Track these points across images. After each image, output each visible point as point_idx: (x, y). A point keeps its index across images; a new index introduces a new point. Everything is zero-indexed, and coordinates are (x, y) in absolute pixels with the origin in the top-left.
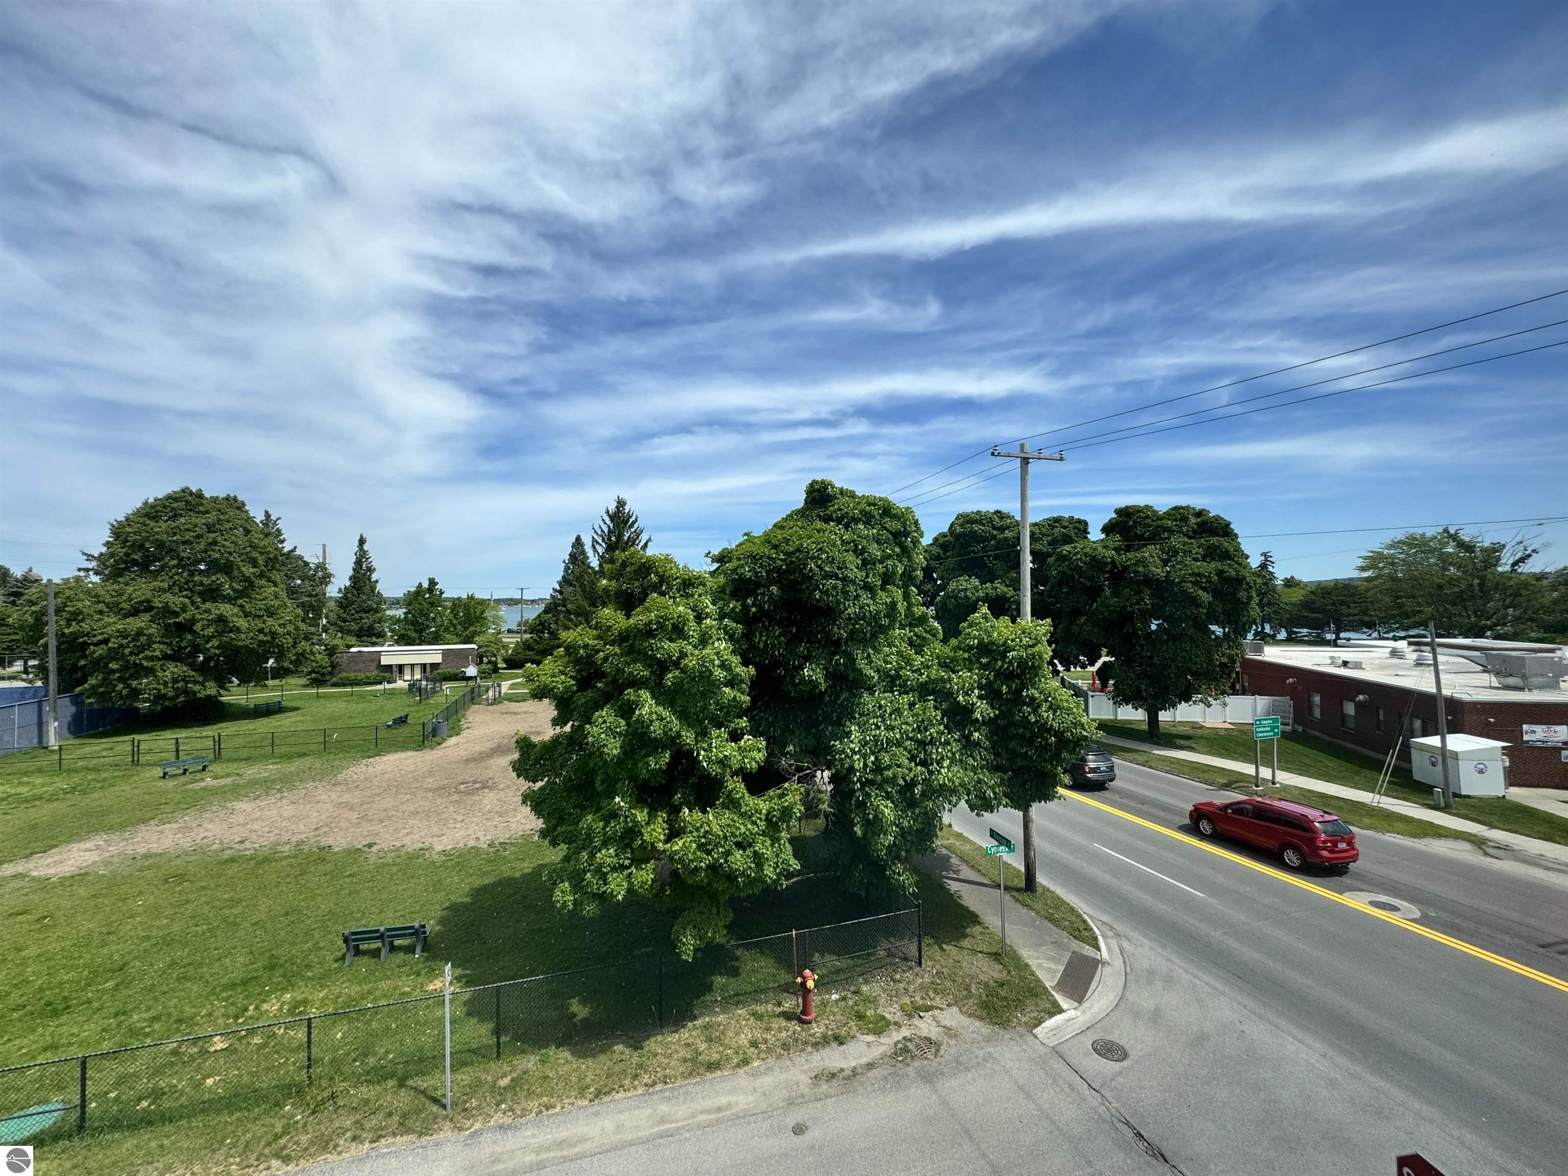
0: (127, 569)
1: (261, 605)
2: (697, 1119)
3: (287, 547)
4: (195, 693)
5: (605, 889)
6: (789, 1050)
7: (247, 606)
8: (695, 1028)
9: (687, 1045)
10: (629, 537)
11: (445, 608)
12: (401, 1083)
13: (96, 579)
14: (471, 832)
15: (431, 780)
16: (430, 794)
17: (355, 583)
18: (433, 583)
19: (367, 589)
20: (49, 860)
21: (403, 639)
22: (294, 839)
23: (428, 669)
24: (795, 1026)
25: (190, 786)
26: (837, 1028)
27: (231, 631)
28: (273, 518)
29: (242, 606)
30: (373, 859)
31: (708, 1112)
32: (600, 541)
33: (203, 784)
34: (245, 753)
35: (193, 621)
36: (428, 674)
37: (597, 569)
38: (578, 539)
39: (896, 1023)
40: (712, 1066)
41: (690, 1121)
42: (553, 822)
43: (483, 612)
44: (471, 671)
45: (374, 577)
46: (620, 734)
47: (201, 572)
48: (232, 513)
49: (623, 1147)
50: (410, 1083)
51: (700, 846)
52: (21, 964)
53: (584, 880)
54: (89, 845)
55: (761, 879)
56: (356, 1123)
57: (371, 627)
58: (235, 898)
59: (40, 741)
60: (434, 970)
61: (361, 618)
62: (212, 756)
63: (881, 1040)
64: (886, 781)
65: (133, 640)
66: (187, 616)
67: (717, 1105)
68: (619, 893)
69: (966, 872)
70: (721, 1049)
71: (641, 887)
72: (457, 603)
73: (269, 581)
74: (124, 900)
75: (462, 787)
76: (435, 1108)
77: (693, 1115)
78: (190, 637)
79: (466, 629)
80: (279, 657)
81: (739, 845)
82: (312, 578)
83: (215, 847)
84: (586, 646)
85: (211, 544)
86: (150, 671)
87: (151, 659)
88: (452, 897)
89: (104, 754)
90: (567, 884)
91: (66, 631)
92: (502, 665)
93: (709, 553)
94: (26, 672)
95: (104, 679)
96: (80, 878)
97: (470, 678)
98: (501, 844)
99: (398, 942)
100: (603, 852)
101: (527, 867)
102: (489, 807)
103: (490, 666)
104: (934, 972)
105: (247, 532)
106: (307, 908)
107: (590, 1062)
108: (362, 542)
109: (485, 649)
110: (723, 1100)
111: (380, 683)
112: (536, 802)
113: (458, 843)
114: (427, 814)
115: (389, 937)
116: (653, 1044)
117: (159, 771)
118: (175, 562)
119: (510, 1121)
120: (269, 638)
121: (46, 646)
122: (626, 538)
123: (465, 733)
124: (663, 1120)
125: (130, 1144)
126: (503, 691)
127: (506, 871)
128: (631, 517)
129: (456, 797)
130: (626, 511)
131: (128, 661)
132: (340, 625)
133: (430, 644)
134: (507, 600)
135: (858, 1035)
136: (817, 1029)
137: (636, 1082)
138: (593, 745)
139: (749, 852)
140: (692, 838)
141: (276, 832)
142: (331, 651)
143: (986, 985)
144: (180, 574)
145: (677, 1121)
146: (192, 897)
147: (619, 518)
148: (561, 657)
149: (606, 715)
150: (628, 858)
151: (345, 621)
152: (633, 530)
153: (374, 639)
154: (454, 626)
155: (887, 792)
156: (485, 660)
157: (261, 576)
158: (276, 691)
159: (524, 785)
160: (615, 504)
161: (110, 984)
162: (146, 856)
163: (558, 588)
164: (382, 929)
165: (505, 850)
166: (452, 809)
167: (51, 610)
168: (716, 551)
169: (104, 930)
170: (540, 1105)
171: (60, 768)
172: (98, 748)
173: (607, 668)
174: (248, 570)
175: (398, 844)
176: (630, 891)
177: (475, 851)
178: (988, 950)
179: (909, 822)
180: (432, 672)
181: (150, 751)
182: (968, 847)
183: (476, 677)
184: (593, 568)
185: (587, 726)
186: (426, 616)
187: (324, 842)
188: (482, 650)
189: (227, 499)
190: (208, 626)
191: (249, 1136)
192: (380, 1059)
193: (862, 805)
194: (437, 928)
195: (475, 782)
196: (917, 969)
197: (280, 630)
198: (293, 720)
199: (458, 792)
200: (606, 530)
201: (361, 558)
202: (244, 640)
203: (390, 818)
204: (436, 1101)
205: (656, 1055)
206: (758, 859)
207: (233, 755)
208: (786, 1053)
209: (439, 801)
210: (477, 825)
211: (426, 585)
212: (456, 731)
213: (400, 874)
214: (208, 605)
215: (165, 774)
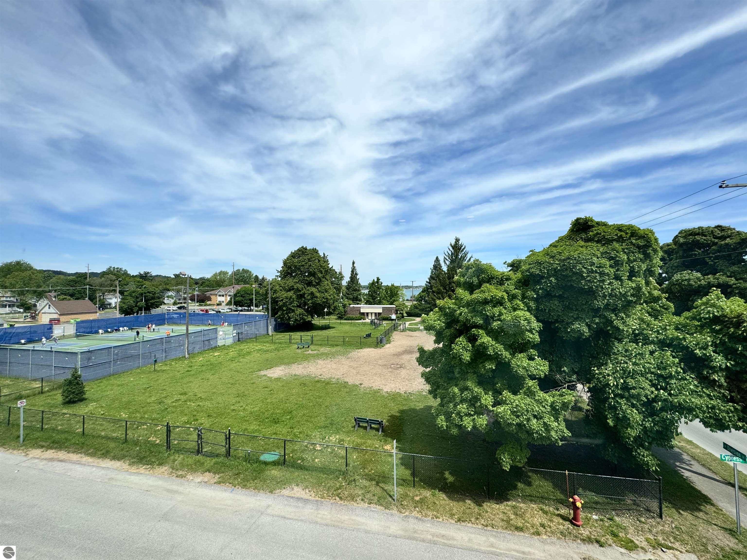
0: (287, 275)
1: (323, 288)
2: (511, 553)
3: (330, 266)
4: (305, 319)
5: (461, 423)
6: (565, 537)
7: (319, 288)
8: (507, 505)
9: (504, 513)
10: (461, 256)
11: (383, 289)
12: (377, 484)
13: (279, 279)
14: (397, 386)
15: (381, 361)
16: (381, 367)
17: (351, 279)
18: (378, 279)
19: (355, 282)
20: (272, 372)
21: (368, 302)
22: (336, 377)
23: (377, 315)
24: (567, 524)
25: (305, 353)
26: (598, 536)
27: (315, 298)
28: (326, 255)
29: (318, 288)
30: (362, 390)
31: (518, 551)
32: (448, 258)
33: (308, 352)
34: (320, 343)
35: (304, 294)
36: (377, 317)
37: (446, 272)
38: (437, 258)
39: (642, 548)
40: (518, 529)
41: (507, 552)
42: (435, 387)
43: (397, 292)
44: (394, 317)
45: (358, 277)
46: (469, 351)
47: (306, 276)
48: (315, 254)
49: (473, 550)
50: (380, 485)
51: (513, 413)
52: (267, 404)
53: (451, 417)
54: (280, 368)
55: (549, 438)
56: (363, 494)
57: (357, 297)
58: (320, 395)
59: (267, 333)
60: (387, 441)
61: (354, 293)
62: (310, 343)
63: (631, 554)
64: (633, 396)
65: (289, 300)
66: (303, 292)
67: (522, 550)
68: (469, 427)
69: (697, 467)
70: (523, 521)
71: (480, 427)
72: (387, 287)
73: (326, 279)
74: (290, 389)
75: (392, 366)
76: (390, 499)
77: (508, 550)
78: (304, 299)
79: (391, 299)
80: (329, 307)
81: (535, 416)
82: (337, 278)
83: (313, 376)
84: (449, 308)
85: (309, 266)
86: (293, 311)
87: (293, 306)
88: (392, 412)
89: (282, 338)
90: (443, 417)
91: (273, 296)
92: (405, 315)
93: (506, 262)
94: (263, 309)
95: (282, 313)
96: (278, 379)
97: (393, 320)
98: (409, 393)
99: (373, 426)
100: (461, 405)
101: (420, 406)
102: (403, 376)
103: (401, 315)
104: (673, 526)
105: (319, 261)
106: (342, 404)
107: (455, 503)
108: (353, 263)
109: (398, 307)
110: (526, 549)
111: (361, 320)
112: (427, 377)
113: (392, 389)
114: (380, 375)
115: (370, 423)
116: (487, 506)
117: (296, 346)
118: (300, 273)
119: (420, 517)
120: (326, 300)
121: (268, 301)
122: (460, 257)
123: (392, 343)
124: (492, 546)
125: (296, 474)
126: (406, 326)
127: (412, 405)
128: (462, 246)
129: (390, 370)
130: (460, 244)
131: (288, 307)
132: (346, 296)
133: (378, 304)
134: (406, 286)
135: (613, 545)
136: (585, 532)
137: (477, 522)
138: (456, 354)
139: (541, 422)
140: (508, 408)
141: (331, 373)
142: (344, 306)
143: (722, 549)
144: (301, 277)
145: (500, 549)
146: (308, 392)
147: (457, 247)
148: (437, 312)
149: (461, 340)
150: (473, 411)
151: (348, 294)
152: (463, 252)
153: (358, 302)
154: (386, 297)
155: (632, 404)
156: (399, 312)
157: (323, 277)
158: (328, 320)
159: (421, 369)
160: (455, 241)
161: (288, 417)
162: (295, 375)
163: (428, 281)
164: (368, 419)
165: (411, 396)
166: (389, 375)
167: (269, 290)
168: (510, 261)
169: (286, 398)
170: (433, 515)
171: (272, 342)
172: (281, 336)
173: (461, 318)
174: (320, 275)
175: (371, 386)
176: (474, 427)
177: (399, 394)
178: (723, 525)
179: (650, 424)
180: (378, 316)
181: (294, 339)
182: (699, 451)
183: (395, 319)
184: (444, 271)
185: (453, 345)
186: (376, 293)
187: (346, 380)
188: (397, 308)
189: (313, 249)
190: (309, 295)
191: (329, 485)
192: (369, 471)
193: (614, 408)
194: (387, 424)
195: (397, 364)
196: (659, 520)
197: (329, 297)
198: (333, 332)
199: (391, 368)
200: (450, 254)
201: (353, 270)
202: (319, 301)
203: (367, 374)
204: (391, 496)
205: (487, 512)
206: (547, 427)
207: (316, 343)
208: (563, 538)
209: (384, 370)
210: (399, 383)
211: (376, 280)
212: (389, 342)
213: (372, 398)
214: (309, 288)
215: (298, 347)
